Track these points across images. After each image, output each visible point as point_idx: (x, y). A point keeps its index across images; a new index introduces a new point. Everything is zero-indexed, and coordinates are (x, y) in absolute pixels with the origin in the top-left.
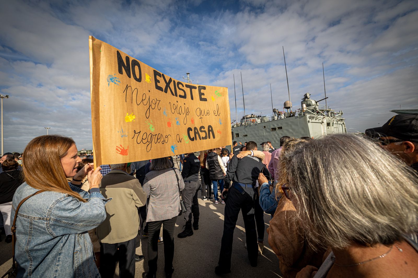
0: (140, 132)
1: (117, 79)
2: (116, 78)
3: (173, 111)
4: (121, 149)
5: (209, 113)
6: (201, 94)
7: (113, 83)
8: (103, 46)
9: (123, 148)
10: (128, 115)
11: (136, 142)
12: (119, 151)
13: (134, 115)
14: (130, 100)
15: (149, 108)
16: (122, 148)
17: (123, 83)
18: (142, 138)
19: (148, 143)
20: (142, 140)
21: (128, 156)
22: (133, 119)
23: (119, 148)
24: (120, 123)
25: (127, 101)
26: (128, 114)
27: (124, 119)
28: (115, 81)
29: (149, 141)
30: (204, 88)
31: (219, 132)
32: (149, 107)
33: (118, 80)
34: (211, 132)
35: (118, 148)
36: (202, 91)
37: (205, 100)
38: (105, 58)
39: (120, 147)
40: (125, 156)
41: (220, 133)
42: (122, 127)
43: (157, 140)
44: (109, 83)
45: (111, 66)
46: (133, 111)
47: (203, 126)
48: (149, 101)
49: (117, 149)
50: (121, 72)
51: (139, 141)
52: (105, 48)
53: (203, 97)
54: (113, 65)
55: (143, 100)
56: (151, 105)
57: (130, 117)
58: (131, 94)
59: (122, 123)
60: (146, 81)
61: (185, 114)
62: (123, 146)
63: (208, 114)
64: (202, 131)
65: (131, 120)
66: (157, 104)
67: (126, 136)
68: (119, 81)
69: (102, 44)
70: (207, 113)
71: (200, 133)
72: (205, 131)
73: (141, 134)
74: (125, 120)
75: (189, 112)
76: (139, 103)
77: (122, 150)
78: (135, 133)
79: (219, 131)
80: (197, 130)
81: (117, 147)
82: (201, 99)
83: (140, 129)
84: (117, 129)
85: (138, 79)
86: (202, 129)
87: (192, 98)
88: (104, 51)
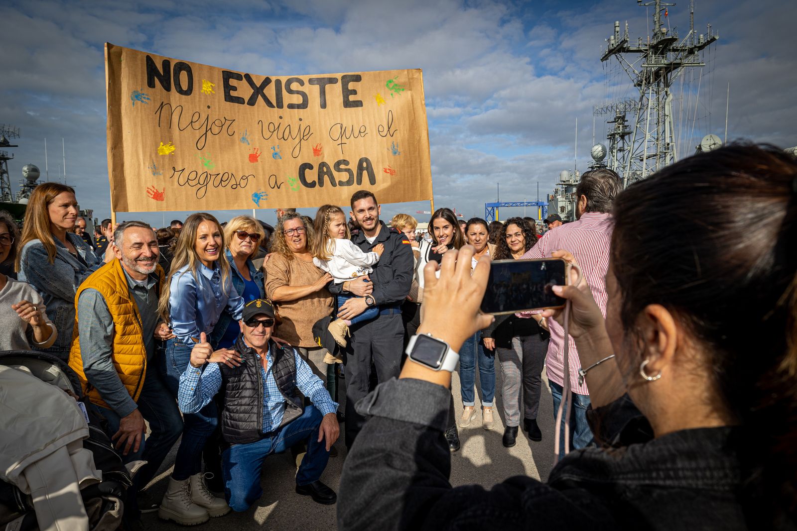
0: (183, 170)
1: (144, 96)
2: (143, 94)
3: (267, 134)
4: (153, 192)
5: (366, 132)
6: (347, 92)
7: (139, 102)
8: (125, 53)
9: (157, 190)
10: (163, 146)
11: (176, 183)
12: (151, 195)
13: (173, 146)
14: (167, 123)
15: (206, 133)
16: (155, 191)
17: (154, 101)
18: (188, 179)
19: (199, 186)
20: (188, 181)
21: (164, 201)
22: (170, 151)
23: (151, 190)
24: (150, 156)
25: (160, 125)
26: (162, 144)
27: (157, 150)
28: (143, 99)
29: (202, 182)
30: (358, 78)
31: (388, 171)
32: (207, 131)
33: (146, 97)
34: (365, 173)
35: (149, 190)
36: (351, 86)
37: (358, 104)
38: (127, 69)
39: (153, 189)
40: (159, 202)
41: (391, 174)
42: (154, 162)
43: (221, 182)
44: (133, 103)
45: (136, 78)
46: (171, 139)
47: (344, 160)
48: (206, 122)
49: (148, 192)
50: (151, 84)
51: (182, 183)
52: (126, 56)
53: (352, 98)
54: (139, 77)
55: (192, 122)
56: (211, 129)
57: (166, 147)
58: (169, 115)
59: (153, 156)
60: (202, 91)
61: (297, 140)
62: (156, 188)
63: (362, 134)
64: (339, 170)
65: (167, 152)
66: (225, 127)
67: (160, 174)
68: (148, 99)
69: (123, 51)
70: (360, 132)
71: (335, 174)
72: (349, 169)
73: (186, 173)
74: (158, 152)
75: (310, 133)
76: (182, 127)
77: (155, 193)
78: (175, 171)
79: (389, 169)
80: (328, 168)
81: (148, 188)
82: (347, 104)
83: (182, 166)
84: (147, 164)
85: (186, 91)
86: (342, 166)
87: (324, 106)
88: (126, 59)
